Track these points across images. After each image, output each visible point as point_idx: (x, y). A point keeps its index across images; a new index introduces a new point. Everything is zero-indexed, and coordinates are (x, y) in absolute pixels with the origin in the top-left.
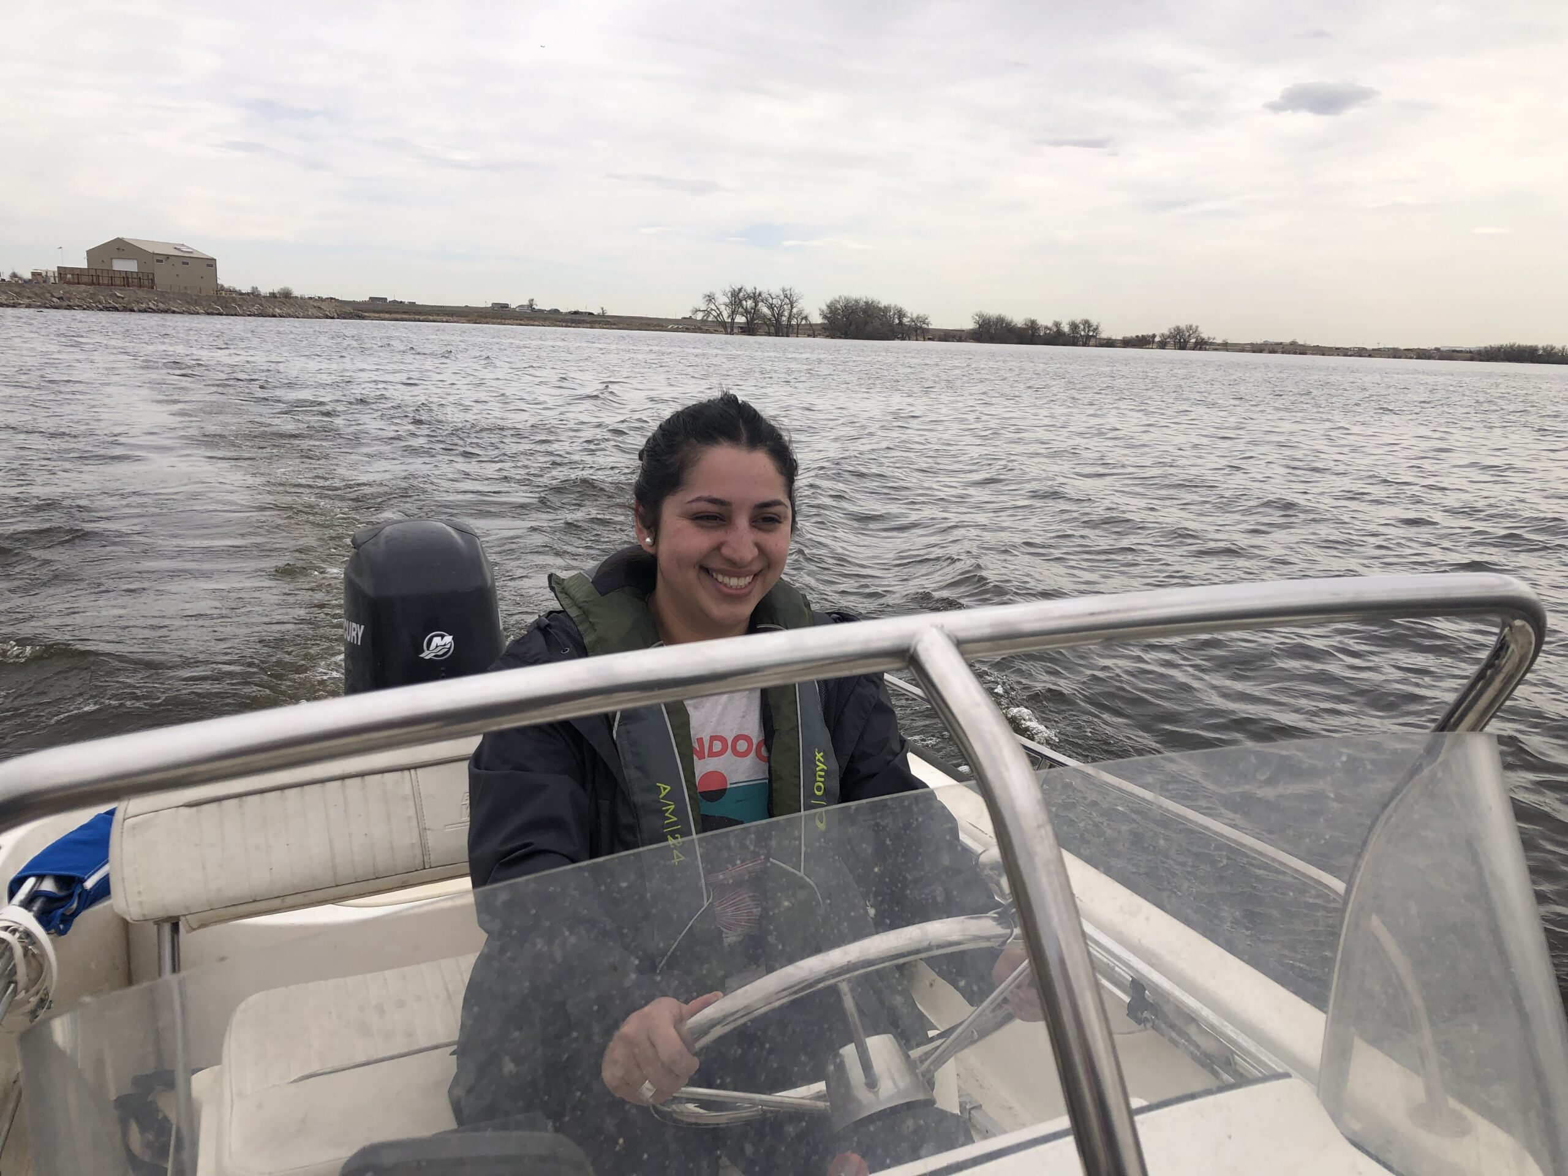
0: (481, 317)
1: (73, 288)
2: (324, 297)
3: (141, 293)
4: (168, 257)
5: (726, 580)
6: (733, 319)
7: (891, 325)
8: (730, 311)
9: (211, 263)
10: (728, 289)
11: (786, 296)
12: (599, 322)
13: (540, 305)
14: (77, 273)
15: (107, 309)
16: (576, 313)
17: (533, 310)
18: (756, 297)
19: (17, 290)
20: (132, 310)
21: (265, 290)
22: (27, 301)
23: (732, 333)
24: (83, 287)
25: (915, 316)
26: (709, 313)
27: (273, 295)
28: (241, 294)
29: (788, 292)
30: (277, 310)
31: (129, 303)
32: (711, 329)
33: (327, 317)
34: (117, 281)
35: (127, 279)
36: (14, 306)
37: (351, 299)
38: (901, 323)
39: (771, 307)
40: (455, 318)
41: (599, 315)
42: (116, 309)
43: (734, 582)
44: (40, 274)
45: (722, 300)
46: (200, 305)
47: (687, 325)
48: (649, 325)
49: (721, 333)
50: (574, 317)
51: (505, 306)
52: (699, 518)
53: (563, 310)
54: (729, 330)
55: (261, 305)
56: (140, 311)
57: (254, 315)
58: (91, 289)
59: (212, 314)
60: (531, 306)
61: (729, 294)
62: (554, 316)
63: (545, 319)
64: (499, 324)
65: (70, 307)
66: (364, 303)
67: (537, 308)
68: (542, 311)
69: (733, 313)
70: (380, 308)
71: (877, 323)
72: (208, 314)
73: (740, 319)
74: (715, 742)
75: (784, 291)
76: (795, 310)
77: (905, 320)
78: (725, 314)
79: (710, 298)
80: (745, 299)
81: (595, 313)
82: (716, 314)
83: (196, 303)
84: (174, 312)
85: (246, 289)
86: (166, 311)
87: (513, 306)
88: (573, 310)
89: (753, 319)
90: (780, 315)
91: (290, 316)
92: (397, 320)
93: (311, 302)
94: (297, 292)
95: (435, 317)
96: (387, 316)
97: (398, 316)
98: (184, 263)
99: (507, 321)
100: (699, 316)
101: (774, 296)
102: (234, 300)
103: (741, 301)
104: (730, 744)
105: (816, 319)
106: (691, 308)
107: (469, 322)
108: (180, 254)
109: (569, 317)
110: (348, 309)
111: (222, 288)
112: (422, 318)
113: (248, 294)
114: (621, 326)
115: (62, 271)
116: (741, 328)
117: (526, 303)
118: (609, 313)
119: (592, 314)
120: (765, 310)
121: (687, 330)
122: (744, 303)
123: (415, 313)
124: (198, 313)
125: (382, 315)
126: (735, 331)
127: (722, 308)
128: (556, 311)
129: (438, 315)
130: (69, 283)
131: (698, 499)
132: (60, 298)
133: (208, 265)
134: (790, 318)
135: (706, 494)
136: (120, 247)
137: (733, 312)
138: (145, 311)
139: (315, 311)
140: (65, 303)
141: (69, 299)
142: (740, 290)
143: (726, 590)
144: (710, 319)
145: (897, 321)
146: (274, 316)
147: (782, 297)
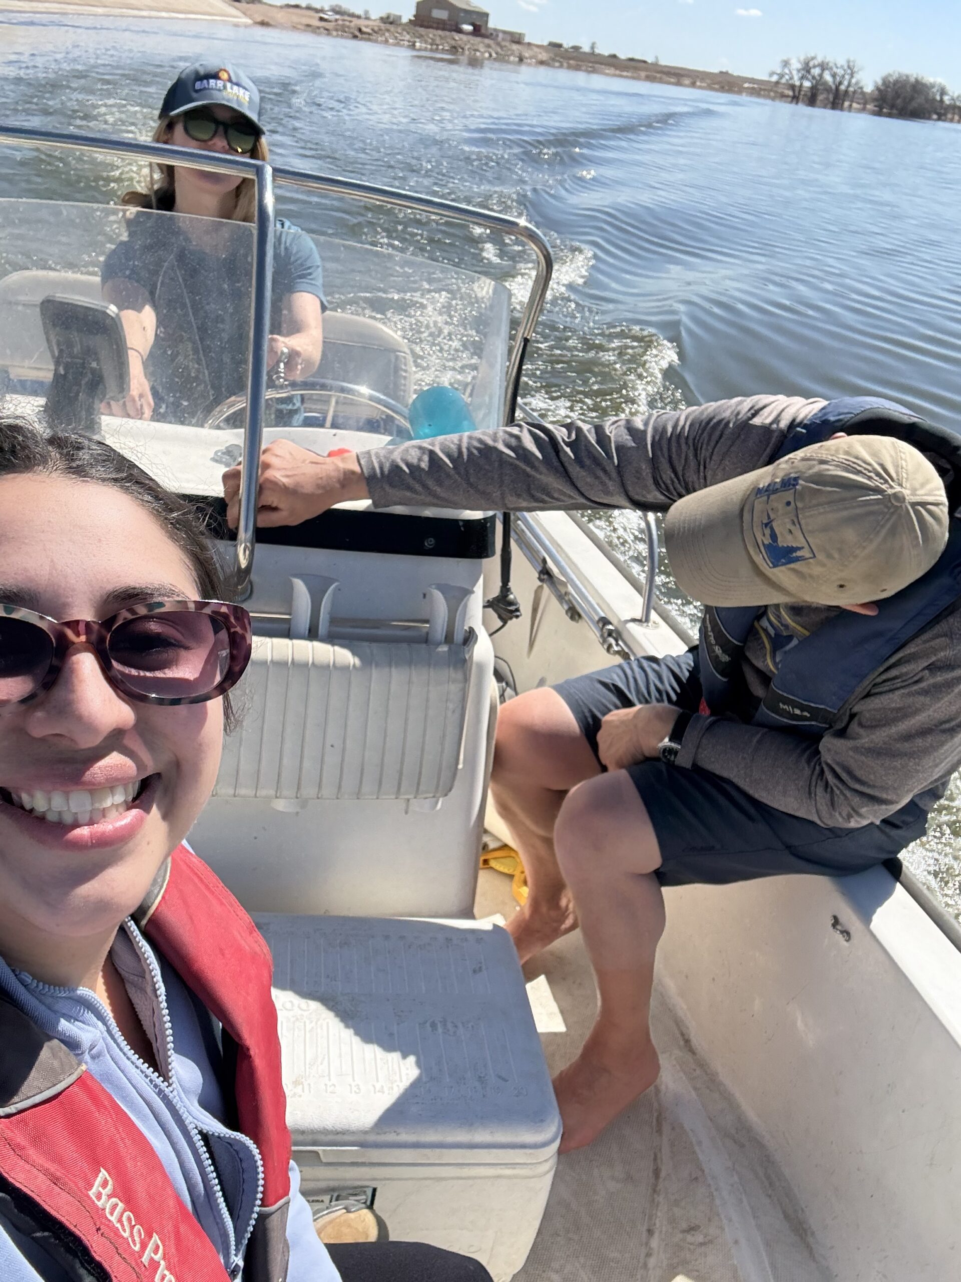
6: (801, 86)
7: (934, 100)
8: (800, 76)
10: (802, 58)
11: (849, 67)
16: (631, 60)
17: (592, 53)
18: (823, 66)
23: (797, 101)
25: (956, 95)
26: (783, 76)
29: (851, 64)
38: (942, 101)
39: (834, 76)
41: (652, 64)
45: (796, 65)
49: (789, 99)
50: (631, 63)
51: (561, 46)
60: (592, 49)
61: (802, 62)
62: (612, 61)
63: (605, 64)
67: (597, 52)
68: (601, 56)
69: (802, 78)
71: (920, 100)
73: (807, 84)
75: (848, 62)
76: (854, 81)
77: (946, 99)
78: (796, 78)
79: (786, 64)
80: (814, 67)
81: (650, 61)
82: (788, 78)
87: (565, 46)
88: (630, 57)
89: (817, 84)
90: (840, 83)
100: (775, 78)
101: (839, 65)
103: (810, 68)
105: (869, 88)
106: (769, 72)
109: (627, 63)
116: (806, 96)
118: (663, 63)
119: (646, 62)
120: (828, 77)
122: (813, 70)
126: (801, 99)
127: (795, 73)
128: (615, 57)
134: (849, 85)
142: (812, 59)
144: (782, 82)
145: (938, 98)
147: (846, 67)
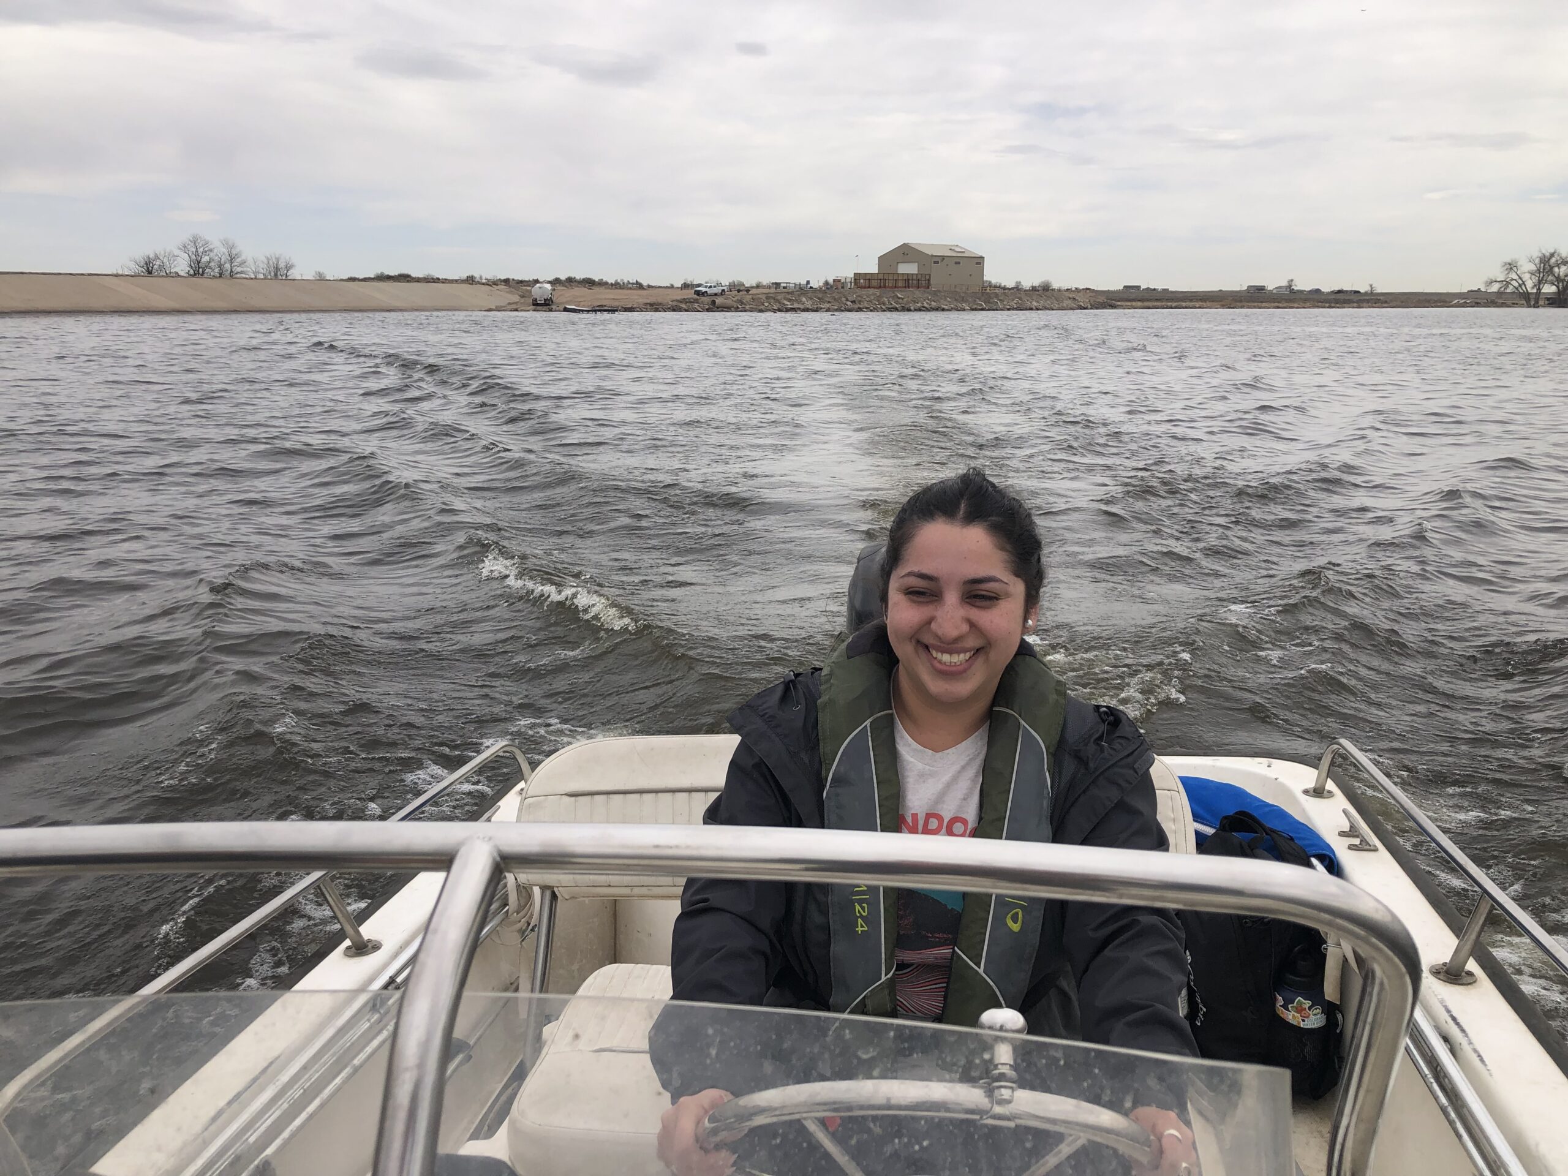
0: (1236, 301)
1: (864, 292)
2: (1081, 287)
3: (918, 293)
4: (943, 258)
5: (939, 655)
6: (1539, 289)
8: (1535, 279)
9: (979, 261)
10: (1536, 254)
12: (1368, 301)
13: (1299, 286)
14: (869, 278)
15: (889, 310)
16: (1339, 292)
17: (1292, 291)
19: (820, 295)
20: (909, 310)
21: (1027, 284)
22: (827, 305)
23: (1536, 306)
24: (871, 291)
26: (1508, 283)
27: (1034, 289)
28: (1004, 288)
30: (1035, 304)
31: (908, 303)
32: (1509, 302)
33: (1081, 308)
34: (900, 284)
35: (908, 282)
36: (817, 310)
37: (1106, 289)
40: (1209, 304)
41: (1366, 293)
42: (896, 309)
43: (946, 658)
44: (839, 281)
45: (1527, 267)
46: (965, 302)
47: (1476, 299)
48: (1429, 301)
49: (1522, 306)
50: (1339, 296)
51: (1261, 289)
52: (912, 593)
53: (1326, 289)
54: (1532, 303)
55: (1020, 299)
56: (916, 310)
57: (1013, 309)
58: (878, 292)
59: (976, 310)
60: (1290, 286)
61: (1537, 261)
62: (1315, 296)
63: (1305, 300)
64: (1255, 307)
65: (860, 310)
66: (1118, 292)
67: (1295, 288)
68: (1301, 292)
70: (1133, 296)
72: (972, 310)
73: (1549, 289)
74: (931, 820)
78: (1529, 284)
79: (1511, 266)
80: (1558, 266)
81: (1363, 291)
82: (1516, 284)
83: (963, 300)
84: (943, 310)
85: (1011, 284)
86: (937, 309)
87: (1270, 287)
88: (1337, 289)
91: (1046, 308)
92: (1149, 308)
93: (1067, 294)
94: (1055, 285)
95: (1188, 304)
96: (1139, 304)
97: (1150, 304)
98: (957, 263)
99: (1264, 305)
100: (1495, 288)
102: (997, 295)
103: (1552, 268)
104: (945, 824)
106: (1485, 279)
107: (1223, 307)
108: (954, 254)
109: (1333, 297)
110: (1101, 299)
111: (990, 285)
112: (1174, 305)
113: (1012, 289)
114: (1394, 304)
115: (857, 277)
116: (1548, 299)
117: (1284, 283)
118: (1379, 290)
119: (1358, 292)
121: (1477, 305)
122: (1556, 269)
123: (1168, 300)
124: (964, 310)
125: (1134, 304)
126: (1541, 303)
127: (1526, 277)
128: (1318, 291)
129: (1191, 301)
130: (862, 287)
131: (909, 574)
132: (852, 302)
133: (977, 264)
135: (915, 569)
136: (905, 252)
137: (1540, 282)
138: (920, 310)
139: (1069, 302)
140: (856, 306)
141: (860, 302)
142: (1552, 255)
143: (938, 665)
144: (1508, 291)
146: (1031, 309)
